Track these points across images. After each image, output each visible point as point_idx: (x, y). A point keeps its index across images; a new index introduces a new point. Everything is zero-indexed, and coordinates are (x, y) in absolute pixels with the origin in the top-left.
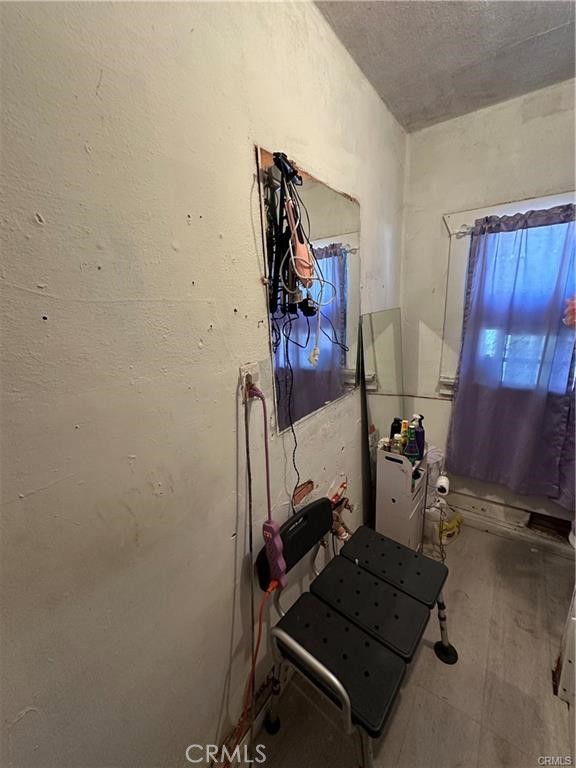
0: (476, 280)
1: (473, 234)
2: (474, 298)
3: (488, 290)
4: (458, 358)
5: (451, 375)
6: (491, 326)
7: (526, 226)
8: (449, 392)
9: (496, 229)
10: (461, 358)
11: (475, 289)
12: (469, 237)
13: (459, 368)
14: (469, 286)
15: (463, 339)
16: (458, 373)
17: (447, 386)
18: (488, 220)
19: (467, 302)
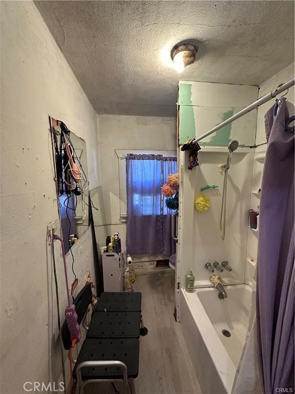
0: (129, 176)
1: (126, 159)
2: (130, 183)
3: (134, 180)
4: (126, 206)
5: (124, 213)
6: (136, 193)
7: (143, 159)
8: (125, 221)
9: (134, 159)
10: (128, 207)
11: (129, 179)
12: (125, 159)
13: (128, 210)
14: (127, 178)
15: (128, 198)
16: (127, 212)
17: (123, 218)
18: (131, 155)
19: (127, 184)
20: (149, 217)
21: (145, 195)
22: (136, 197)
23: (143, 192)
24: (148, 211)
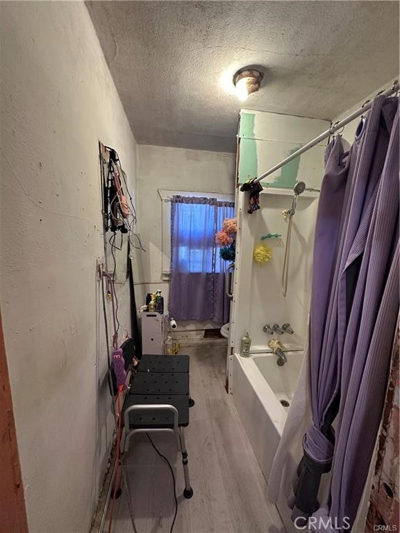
0: (175, 223)
1: (172, 201)
2: (175, 231)
3: (180, 228)
4: (170, 261)
5: (167, 270)
6: (182, 246)
7: (192, 203)
8: (167, 279)
9: (181, 202)
10: (172, 261)
11: (175, 227)
12: (170, 203)
13: (171, 265)
14: (172, 226)
15: (172, 251)
16: (171, 268)
17: (166, 275)
18: (178, 197)
19: (172, 233)
20: (198, 275)
21: (193, 248)
22: (183, 251)
23: (191, 244)
24: (197, 268)
